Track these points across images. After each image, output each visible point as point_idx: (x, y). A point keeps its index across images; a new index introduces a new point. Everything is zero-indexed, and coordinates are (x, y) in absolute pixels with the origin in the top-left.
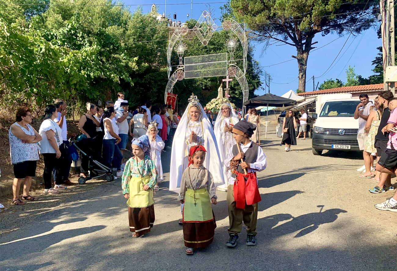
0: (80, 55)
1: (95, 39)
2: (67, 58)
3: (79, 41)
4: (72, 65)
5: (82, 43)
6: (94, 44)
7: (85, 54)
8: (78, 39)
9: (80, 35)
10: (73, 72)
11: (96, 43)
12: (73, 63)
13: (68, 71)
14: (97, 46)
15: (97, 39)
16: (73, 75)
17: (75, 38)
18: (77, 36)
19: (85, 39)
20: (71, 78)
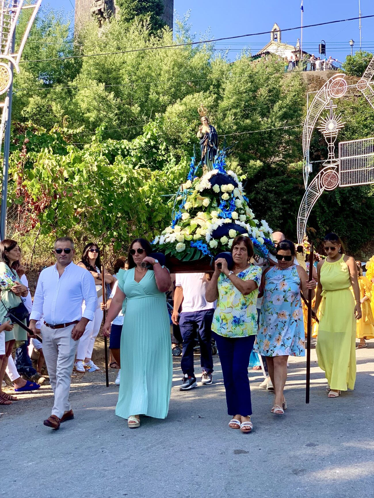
0: (165, 178)
1: (185, 151)
2: (148, 185)
3: (160, 155)
4: (154, 194)
5: (165, 158)
6: (183, 160)
7: (171, 176)
8: (160, 153)
9: (162, 147)
10: (157, 205)
11: (185, 157)
12: (156, 191)
13: (149, 202)
14: (187, 162)
15: (187, 150)
16: (157, 209)
17: (156, 151)
18: (158, 149)
19: (170, 152)
20: (154, 214)
